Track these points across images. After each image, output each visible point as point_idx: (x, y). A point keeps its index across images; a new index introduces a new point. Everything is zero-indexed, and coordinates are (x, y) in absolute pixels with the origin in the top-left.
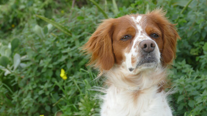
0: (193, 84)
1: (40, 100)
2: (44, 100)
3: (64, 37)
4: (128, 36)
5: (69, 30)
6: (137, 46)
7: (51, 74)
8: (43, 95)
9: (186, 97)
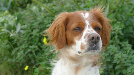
0: (129, 58)
1: (29, 55)
2: (30, 56)
3: (50, 16)
4: (79, 28)
5: (54, 12)
6: (87, 38)
7: (37, 39)
8: (31, 53)
9: (122, 67)
